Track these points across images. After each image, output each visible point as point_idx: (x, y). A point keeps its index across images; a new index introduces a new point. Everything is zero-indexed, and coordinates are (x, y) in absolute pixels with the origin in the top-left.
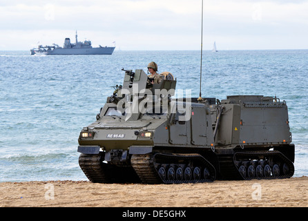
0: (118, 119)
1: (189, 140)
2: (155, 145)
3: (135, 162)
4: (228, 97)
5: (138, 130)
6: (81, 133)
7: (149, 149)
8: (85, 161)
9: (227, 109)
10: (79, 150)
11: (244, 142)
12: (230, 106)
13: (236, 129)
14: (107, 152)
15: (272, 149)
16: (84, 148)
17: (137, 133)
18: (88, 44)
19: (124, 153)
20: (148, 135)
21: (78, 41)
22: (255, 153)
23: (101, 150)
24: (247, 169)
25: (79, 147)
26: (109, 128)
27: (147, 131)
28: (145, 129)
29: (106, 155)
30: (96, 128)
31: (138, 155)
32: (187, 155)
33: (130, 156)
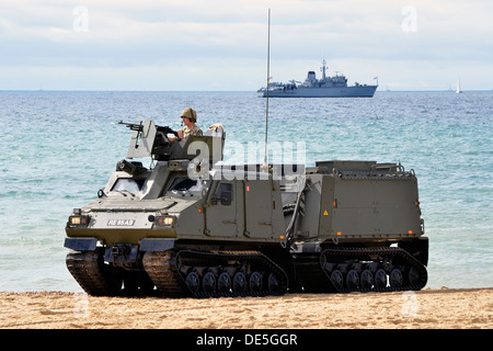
0: (129, 196)
1: (241, 230)
2: (179, 237)
3: (149, 264)
4: (318, 164)
5: (154, 214)
6: (70, 218)
7: (169, 243)
8: (75, 262)
9: (313, 181)
10: (68, 244)
11: (339, 234)
12: (317, 178)
13: (326, 213)
14: (108, 247)
15: (395, 245)
16: (74, 241)
17: (151, 219)
18: (343, 81)
19: (134, 250)
20: (168, 221)
21: (327, 76)
22: (360, 250)
23: (99, 244)
24: (345, 275)
25: (66, 240)
26: (113, 211)
27: (166, 215)
28: (164, 212)
29: (107, 252)
30: (93, 211)
31: (154, 253)
32: (236, 253)
33: (141, 254)
